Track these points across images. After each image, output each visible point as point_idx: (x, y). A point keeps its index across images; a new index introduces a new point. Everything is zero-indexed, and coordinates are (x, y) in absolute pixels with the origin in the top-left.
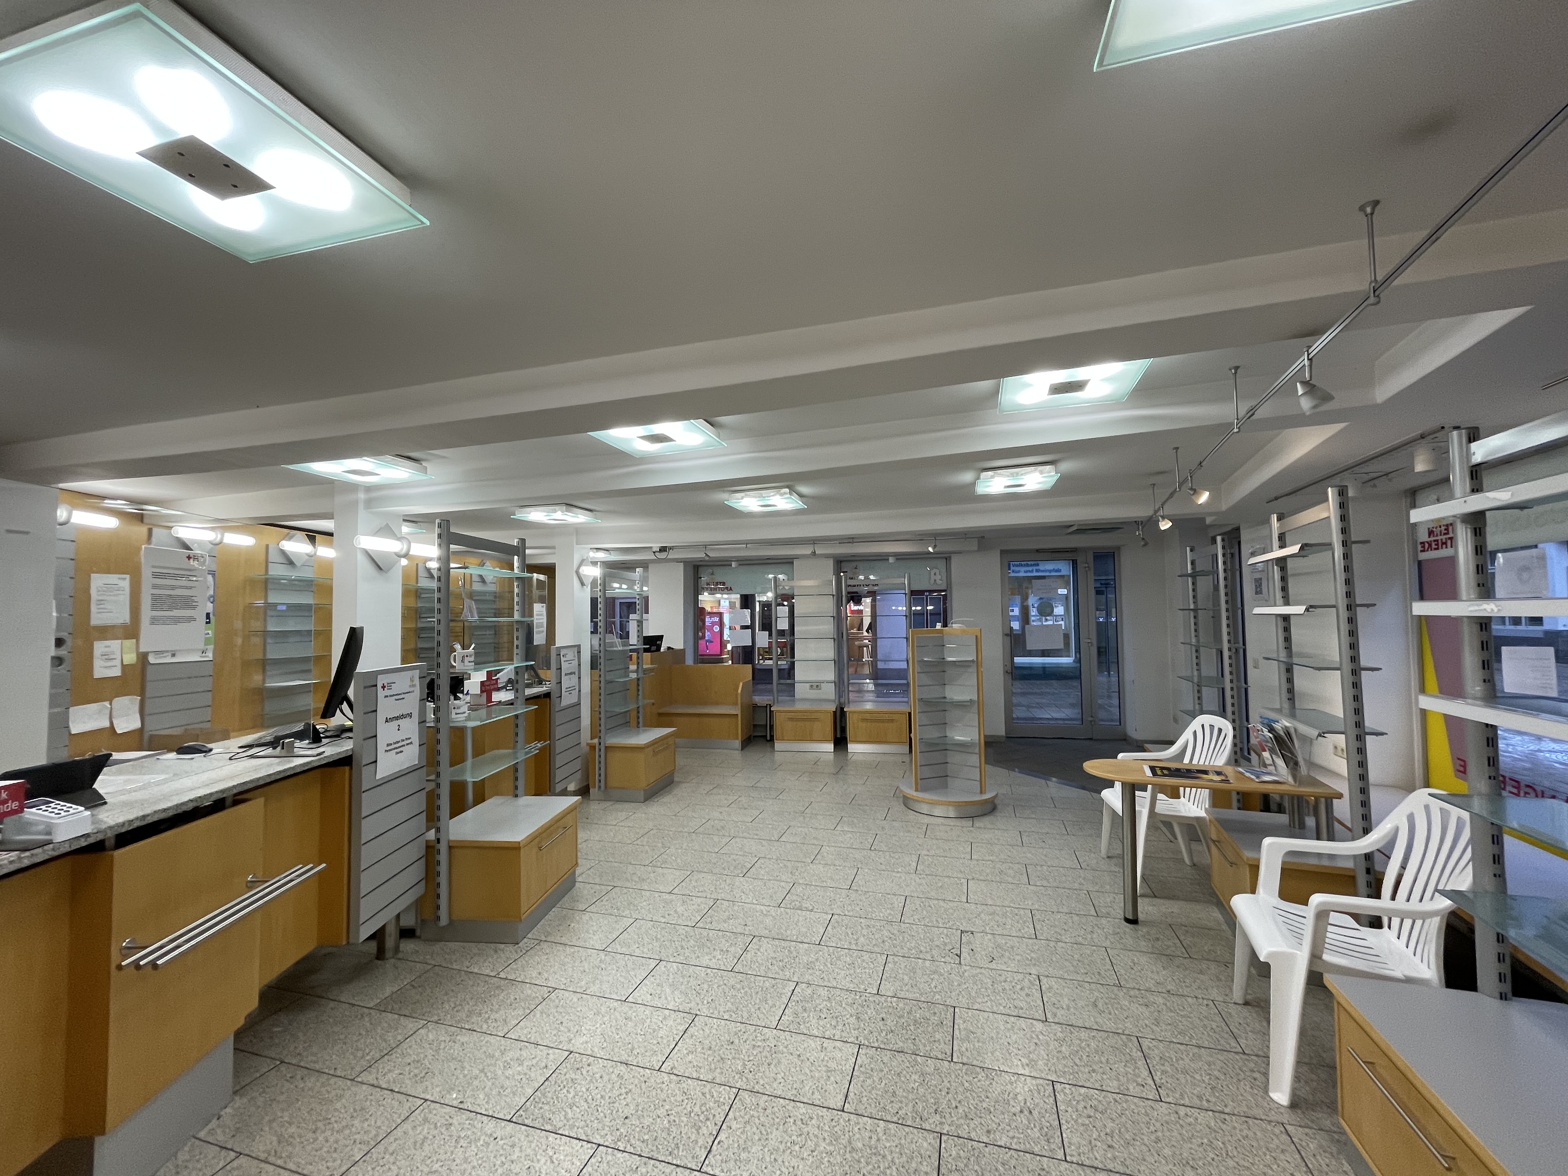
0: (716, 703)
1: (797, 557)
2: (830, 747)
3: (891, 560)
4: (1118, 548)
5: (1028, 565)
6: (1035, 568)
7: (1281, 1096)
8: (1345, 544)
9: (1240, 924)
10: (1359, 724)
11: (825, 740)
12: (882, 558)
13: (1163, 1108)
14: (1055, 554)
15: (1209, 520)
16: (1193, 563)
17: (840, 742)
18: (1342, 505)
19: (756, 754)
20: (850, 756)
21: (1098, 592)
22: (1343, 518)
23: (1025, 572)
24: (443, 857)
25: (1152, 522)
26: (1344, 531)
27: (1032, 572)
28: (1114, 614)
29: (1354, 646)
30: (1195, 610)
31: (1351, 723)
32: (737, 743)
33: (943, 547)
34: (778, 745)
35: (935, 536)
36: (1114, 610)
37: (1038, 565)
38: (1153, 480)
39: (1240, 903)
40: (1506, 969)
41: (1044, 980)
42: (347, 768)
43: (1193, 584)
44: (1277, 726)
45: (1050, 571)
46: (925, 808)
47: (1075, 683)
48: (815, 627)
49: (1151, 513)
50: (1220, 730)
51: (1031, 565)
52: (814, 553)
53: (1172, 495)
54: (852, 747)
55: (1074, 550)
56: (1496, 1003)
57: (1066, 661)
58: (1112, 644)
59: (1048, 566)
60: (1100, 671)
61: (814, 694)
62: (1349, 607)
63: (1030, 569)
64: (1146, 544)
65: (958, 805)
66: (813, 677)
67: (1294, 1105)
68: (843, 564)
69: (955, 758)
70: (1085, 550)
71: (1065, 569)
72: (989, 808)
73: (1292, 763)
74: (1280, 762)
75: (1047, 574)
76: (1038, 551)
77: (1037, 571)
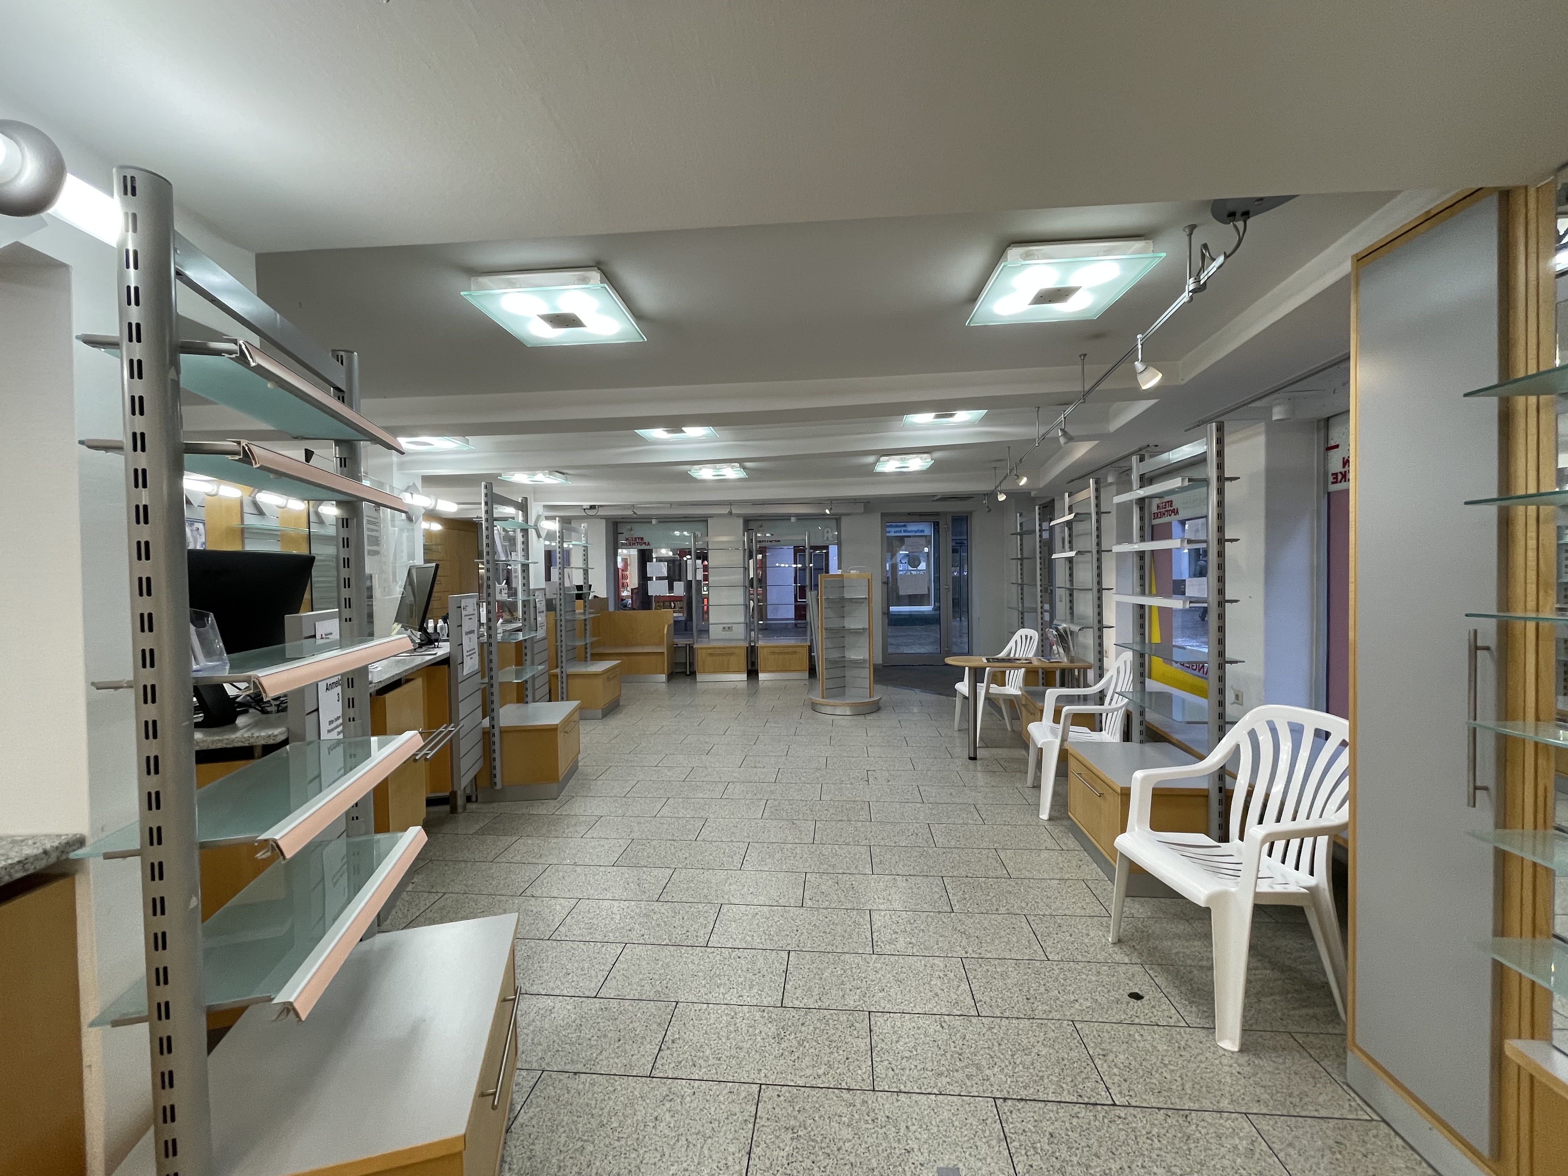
0: (642, 645)
1: (712, 516)
2: (744, 676)
3: (793, 519)
4: (971, 513)
5: (897, 526)
6: (903, 529)
7: (1044, 815)
8: (1097, 513)
9: (1033, 740)
10: (1100, 621)
11: (739, 672)
12: (786, 518)
13: (986, 826)
14: (921, 517)
15: (1033, 494)
16: (1021, 524)
17: (752, 673)
18: (1097, 490)
19: (683, 685)
20: (760, 683)
21: (954, 551)
22: (1097, 498)
23: (895, 532)
24: (497, 739)
25: (993, 495)
26: (1098, 505)
27: (900, 532)
28: (966, 569)
29: (1099, 575)
30: (1021, 559)
31: (1096, 621)
32: (663, 677)
33: (838, 510)
34: (699, 677)
35: (831, 502)
36: (966, 566)
37: (905, 526)
38: (994, 464)
39: (1033, 728)
40: (1143, 728)
41: (921, 788)
42: (446, 666)
43: (1021, 540)
44: (1060, 628)
45: (915, 532)
46: (829, 710)
47: (935, 627)
48: (727, 578)
49: (993, 488)
50: (1031, 638)
51: (900, 526)
52: (730, 513)
53: (1006, 477)
54: (762, 676)
55: (937, 514)
56: (1139, 745)
57: (927, 609)
58: (964, 596)
59: (913, 527)
60: (954, 617)
61: (727, 635)
62: (1098, 552)
63: (899, 529)
64: (990, 511)
65: (853, 706)
66: (726, 619)
67: (1050, 819)
68: (751, 523)
69: (849, 673)
70: (945, 514)
71: (927, 530)
72: (875, 708)
73: (1067, 649)
74: (1061, 650)
75: (913, 534)
76: (909, 514)
77: (905, 531)
